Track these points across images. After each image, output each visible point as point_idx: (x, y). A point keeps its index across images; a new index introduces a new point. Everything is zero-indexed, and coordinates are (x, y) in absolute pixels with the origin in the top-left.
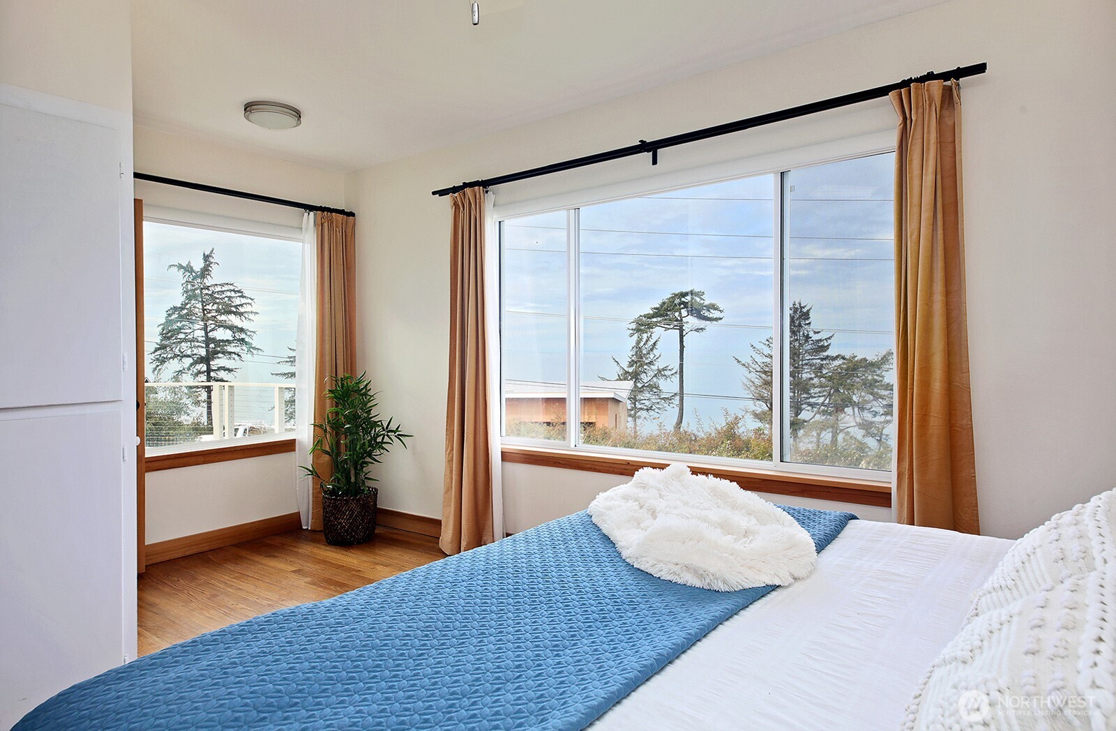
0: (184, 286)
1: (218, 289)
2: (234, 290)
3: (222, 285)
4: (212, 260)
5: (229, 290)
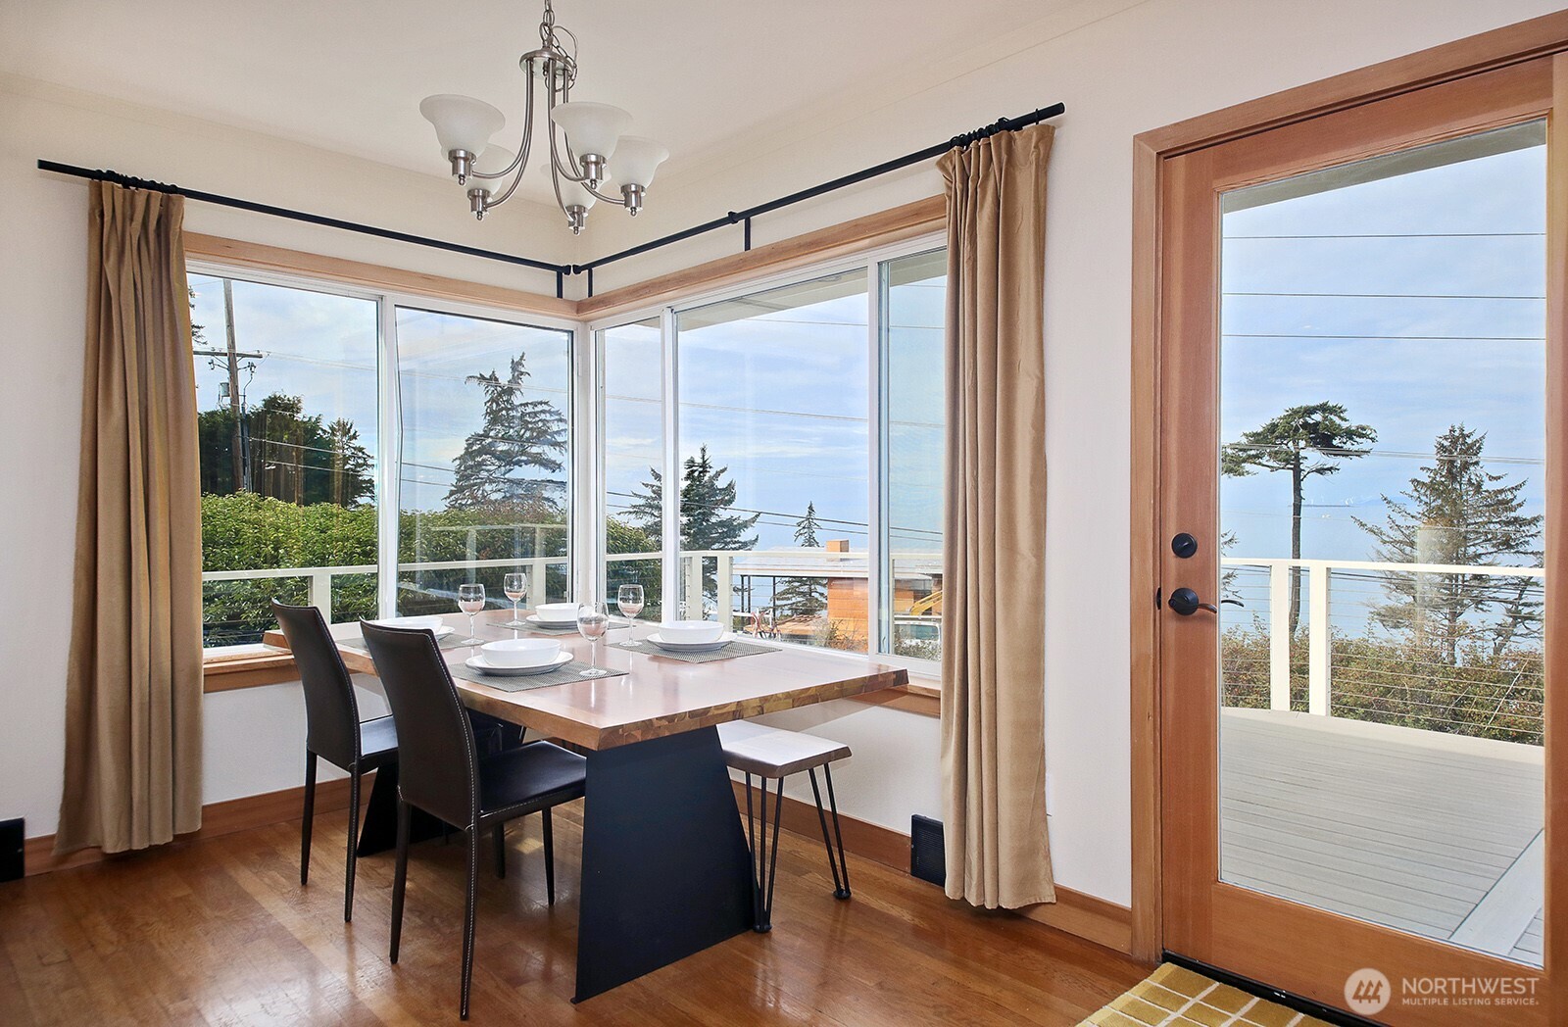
0: (488, 405)
1: (530, 409)
2: (549, 412)
3: (535, 404)
4: (523, 370)
5: (543, 412)
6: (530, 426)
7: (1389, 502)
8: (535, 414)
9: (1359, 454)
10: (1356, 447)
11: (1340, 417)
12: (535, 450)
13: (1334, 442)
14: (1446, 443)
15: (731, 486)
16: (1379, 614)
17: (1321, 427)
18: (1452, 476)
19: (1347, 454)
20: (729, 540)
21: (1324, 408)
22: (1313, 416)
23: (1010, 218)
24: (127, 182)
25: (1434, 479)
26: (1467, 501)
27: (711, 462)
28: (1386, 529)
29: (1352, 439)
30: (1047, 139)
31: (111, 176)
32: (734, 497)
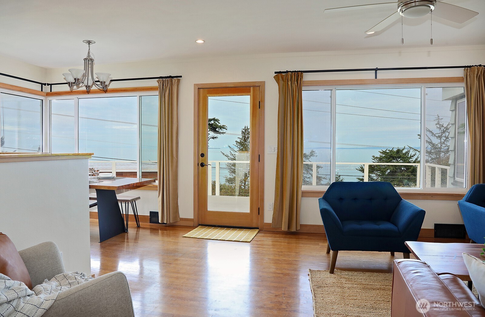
7: (230, 147)
9: (223, 133)
10: (222, 131)
11: (218, 122)
13: (217, 130)
14: (244, 131)
16: (228, 180)
17: (213, 125)
18: (245, 140)
19: (220, 133)
21: (214, 119)
22: (211, 122)
23: (172, 94)
25: (241, 141)
26: (248, 147)
28: (229, 155)
29: (221, 129)
30: (179, 81)
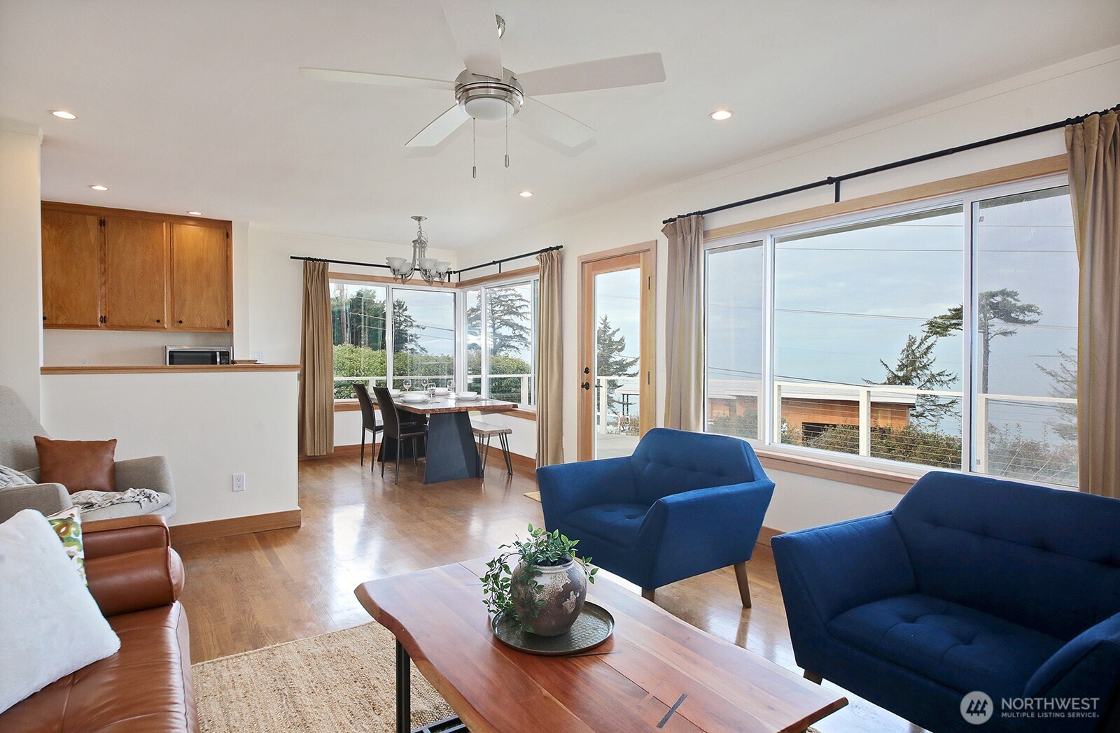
5: (513, 295)
6: (503, 303)
8: (507, 296)
9: (1030, 322)
10: (1027, 319)
11: (1015, 300)
12: (506, 317)
13: (1012, 315)
15: (622, 339)
17: (1001, 305)
19: (1023, 322)
20: (621, 373)
21: (1003, 293)
22: (995, 298)
24: (313, 260)
27: (610, 325)
29: (1024, 313)
30: (560, 253)
31: (309, 259)
32: (624, 347)
